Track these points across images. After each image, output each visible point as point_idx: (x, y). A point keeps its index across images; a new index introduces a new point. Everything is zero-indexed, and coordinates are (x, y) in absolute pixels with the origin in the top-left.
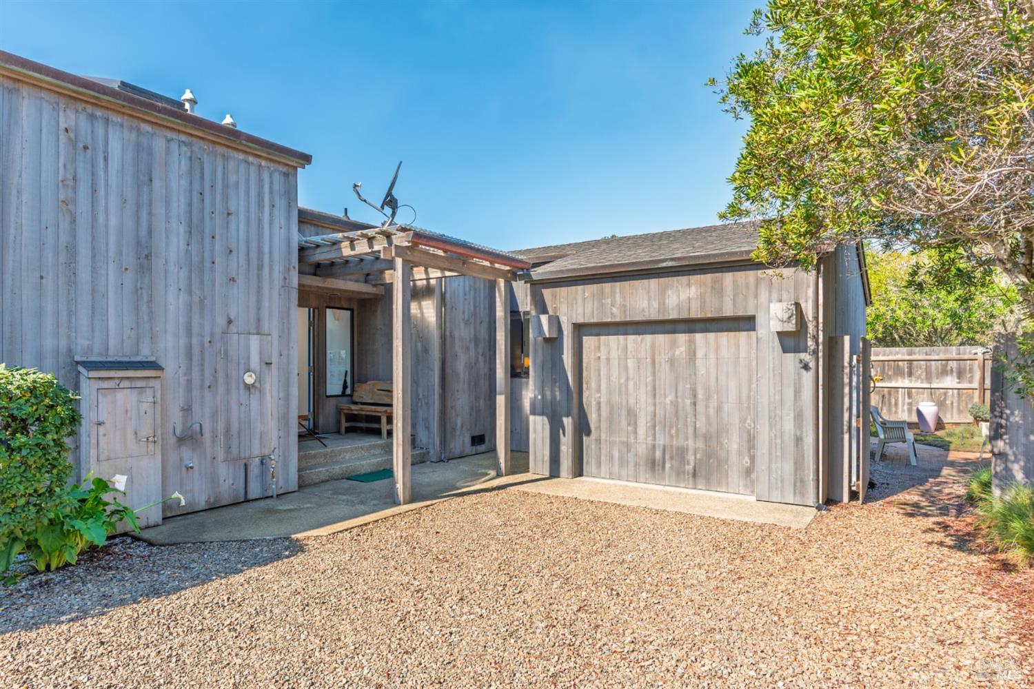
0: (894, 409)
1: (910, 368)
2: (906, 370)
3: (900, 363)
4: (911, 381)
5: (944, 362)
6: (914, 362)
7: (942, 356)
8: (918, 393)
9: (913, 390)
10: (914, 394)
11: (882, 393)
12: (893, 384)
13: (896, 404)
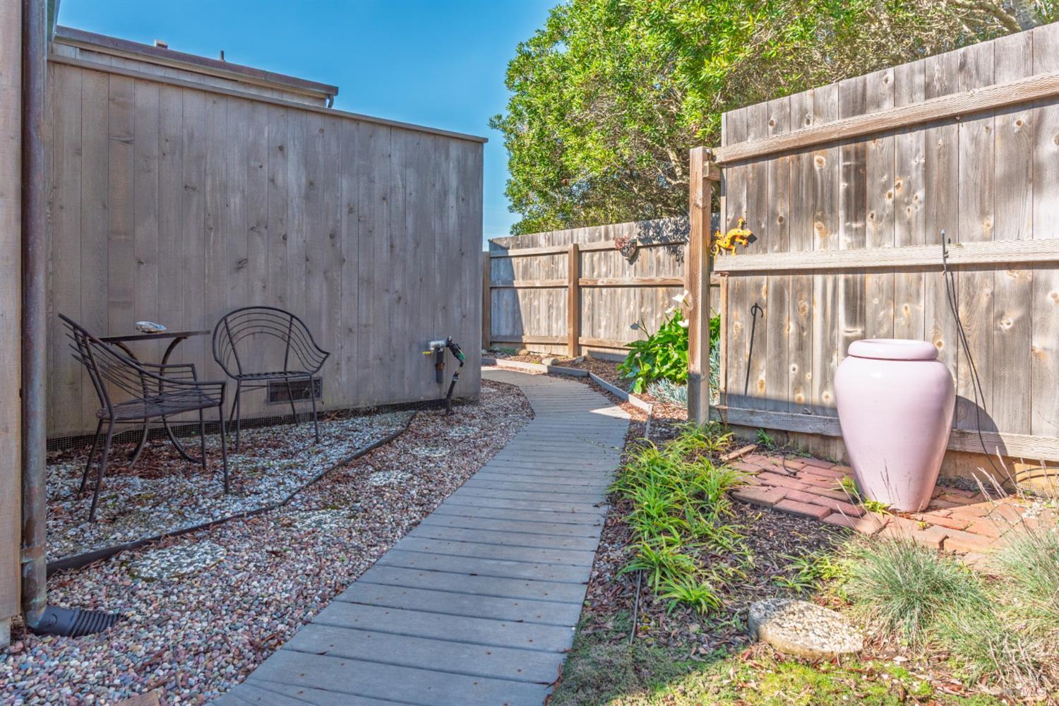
0: (793, 368)
1: (858, 173)
2: (842, 186)
3: (818, 156)
4: (859, 237)
5: (1023, 116)
6: (871, 145)
7: (1009, 85)
8: (892, 295)
9: (871, 279)
10: (873, 302)
11: (752, 298)
12: (793, 258)
13: (802, 346)
